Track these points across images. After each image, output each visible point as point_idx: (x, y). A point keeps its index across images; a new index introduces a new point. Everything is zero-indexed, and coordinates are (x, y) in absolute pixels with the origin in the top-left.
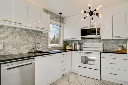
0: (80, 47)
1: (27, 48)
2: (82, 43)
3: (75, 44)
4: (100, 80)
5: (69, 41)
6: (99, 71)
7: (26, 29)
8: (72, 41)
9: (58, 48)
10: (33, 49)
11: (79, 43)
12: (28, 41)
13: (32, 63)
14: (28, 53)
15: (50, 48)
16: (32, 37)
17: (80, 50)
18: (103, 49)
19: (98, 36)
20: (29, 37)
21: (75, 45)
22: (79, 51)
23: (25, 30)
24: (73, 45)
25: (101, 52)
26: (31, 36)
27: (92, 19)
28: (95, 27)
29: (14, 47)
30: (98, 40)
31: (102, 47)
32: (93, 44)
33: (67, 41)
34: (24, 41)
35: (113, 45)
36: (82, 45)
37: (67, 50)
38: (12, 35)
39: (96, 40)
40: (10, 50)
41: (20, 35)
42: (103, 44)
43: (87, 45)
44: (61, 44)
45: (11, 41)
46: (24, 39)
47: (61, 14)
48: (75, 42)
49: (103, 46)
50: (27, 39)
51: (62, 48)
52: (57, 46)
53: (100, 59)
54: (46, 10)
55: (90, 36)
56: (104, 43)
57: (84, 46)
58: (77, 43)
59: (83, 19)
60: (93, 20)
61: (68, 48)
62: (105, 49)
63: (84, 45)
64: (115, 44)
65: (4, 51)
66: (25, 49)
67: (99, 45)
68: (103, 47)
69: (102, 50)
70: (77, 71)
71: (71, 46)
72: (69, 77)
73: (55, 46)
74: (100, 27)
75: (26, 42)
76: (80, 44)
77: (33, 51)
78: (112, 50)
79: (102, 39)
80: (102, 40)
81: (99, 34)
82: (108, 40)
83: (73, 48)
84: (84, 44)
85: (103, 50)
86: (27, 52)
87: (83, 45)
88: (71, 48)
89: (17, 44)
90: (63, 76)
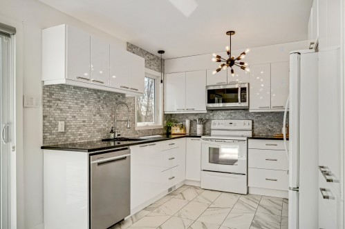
0: (204, 128)
1: (99, 131)
2: (208, 120)
3: (191, 121)
4: (246, 193)
5: (176, 114)
6: (246, 176)
7: (98, 91)
8: (183, 114)
9: (154, 132)
10: (112, 132)
11: (201, 120)
12: (100, 116)
13: (126, 157)
14: (103, 140)
15: (139, 131)
16: (107, 106)
17: (204, 134)
18: (253, 132)
19: (243, 105)
20: (103, 108)
21: (191, 125)
22: (203, 137)
23: (96, 91)
24: (187, 123)
25: (248, 138)
26: (106, 104)
27: (232, 71)
28: (236, 86)
29: (79, 128)
30: (243, 113)
31: (250, 127)
32: (231, 121)
33: (171, 115)
34: (95, 116)
35: (272, 124)
36: (208, 124)
37: (173, 136)
38: (77, 104)
39: (238, 114)
40: (73, 134)
41: (88, 102)
42: (253, 123)
43: (219, 124)
44: (160, 123)
45: (75, 115)
46: (94, 110)
47: (161, 52)
48: (192, 118)
49: (253, 126)
50: (99, 113)
51: (161, 132)
52: (152, 127)
53: (246, 159)
54: (132, 45)
55: (221, 105)
56: (255, 120)
57: (212, 127)
58: (195, 120)
59: (215, 72)
60: (233, 75)
61: (176, 130)
62: (256, 133)
63: (212, 125)
64: (276, 121)
65: (65, 136)
66: (98, 132)
67: (245, 124)
68: (253, 128)
69: (250, 134)
70: (200, 182)
71: (182, 127)
72: (184, 193)
73: (147, 126)
74: (246, 86)
75: (98, 118)
76: (205, 121)
77: (112, 136)
78: (270, 134)
79: (250, 111)
80: (250, 114)
81: (245, 101)
82: (263, 114)
83: (188, 132)
84: (213, 121)
85: (253, 135)
86: (99, 138)
87: (210, 124)
88: (182, 132)
89: (84, 121)
90: (171, 192)
